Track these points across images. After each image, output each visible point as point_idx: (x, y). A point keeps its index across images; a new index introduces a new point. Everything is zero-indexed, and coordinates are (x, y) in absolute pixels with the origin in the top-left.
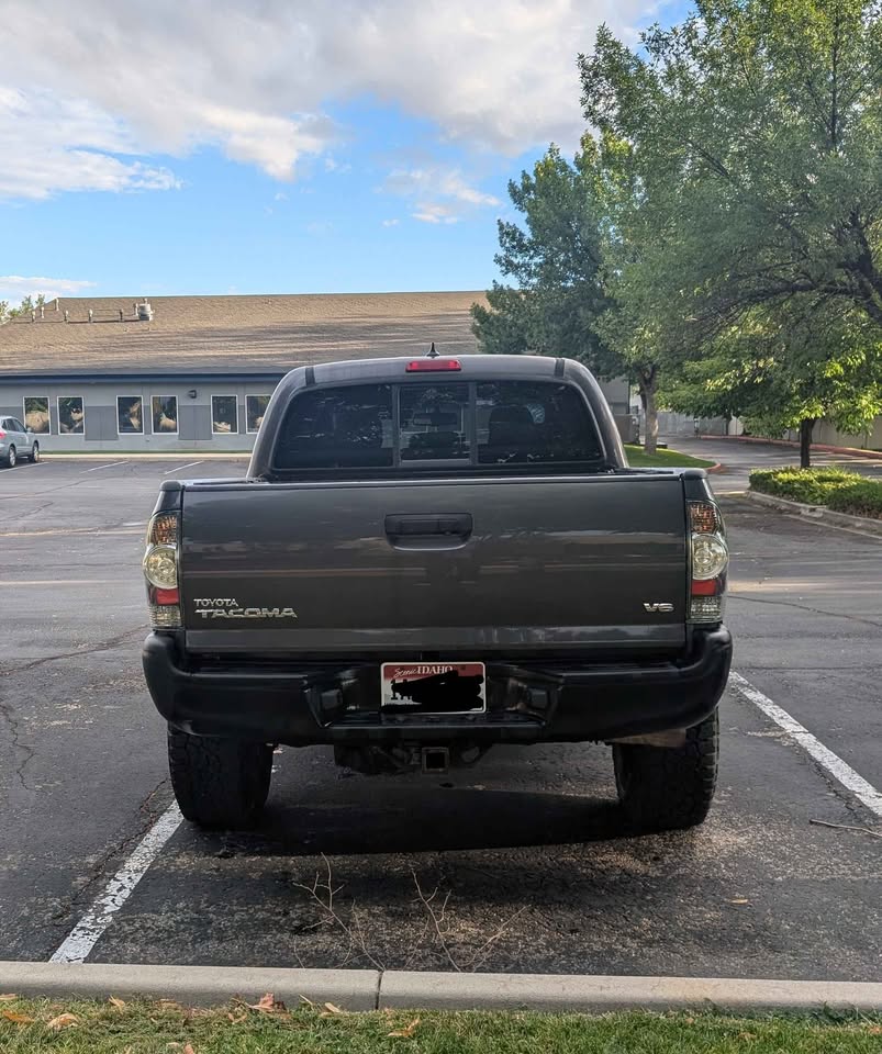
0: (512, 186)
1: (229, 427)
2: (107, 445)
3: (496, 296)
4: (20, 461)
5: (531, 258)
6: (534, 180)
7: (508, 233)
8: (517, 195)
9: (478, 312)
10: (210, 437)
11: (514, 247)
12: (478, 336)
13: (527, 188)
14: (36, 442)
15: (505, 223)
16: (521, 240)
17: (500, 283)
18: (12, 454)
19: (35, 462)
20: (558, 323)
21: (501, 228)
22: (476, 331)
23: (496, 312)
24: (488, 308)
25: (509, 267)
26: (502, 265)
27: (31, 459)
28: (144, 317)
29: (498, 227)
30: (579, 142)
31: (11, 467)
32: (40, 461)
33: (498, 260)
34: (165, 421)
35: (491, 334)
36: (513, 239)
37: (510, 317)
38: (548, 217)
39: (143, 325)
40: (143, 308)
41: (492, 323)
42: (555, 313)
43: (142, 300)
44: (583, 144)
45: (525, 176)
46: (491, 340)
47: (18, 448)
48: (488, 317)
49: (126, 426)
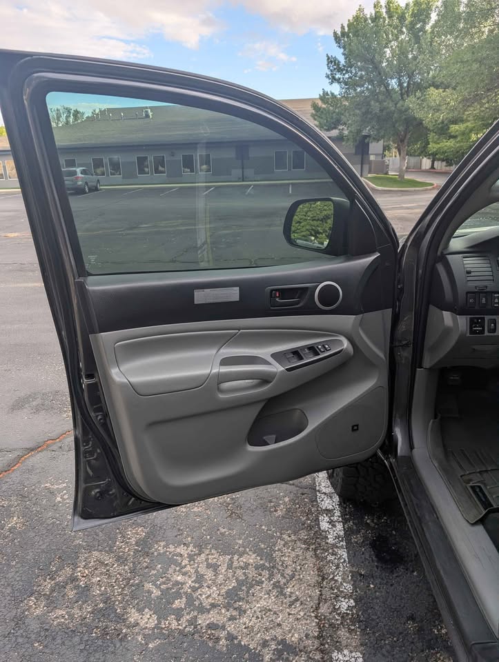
0: (335, 33)
1: (189, 170)
2: (131, 181)
3: (325, 97)
4: (91, 190)
5: (344, 75)
6: (346, 29)
7: (331, 61)
8: (337, 38)
9: (315, 107)
10: (181, 176)
11: (335, 69)
12: (315, 119)
13: (343, 34)
14: (98, 180)
15: (330, 56)
16: (339, 65)
17: (326, 90)
18: (86, 187)
19: (98, 190)
20: (359, 109)
21: (328, 59)
22: (313, 116)
23: (324, 106)
24: (320, 103)
25: (333, 80)
26: (330, 79)
27: (96, 189)
28: (147, 116)
29: (326, 58)
30: (373, 6)
31: (86, 193)
32: (101, 189)
33: (328, 77)
34: (160, 168)
35: (322, 118)
36: (335, 65)
37: (331, 108)
38: (358, 49)
39: (147, 120)
40: (147, 112)
41: (322, 112)
42: (358, 105)
43: (147, 108)
44: (375, 7)
45: (343, 27)
46: (322, 120)
47: (89, 184)
48: (320, 109)
49: (142, 171)
